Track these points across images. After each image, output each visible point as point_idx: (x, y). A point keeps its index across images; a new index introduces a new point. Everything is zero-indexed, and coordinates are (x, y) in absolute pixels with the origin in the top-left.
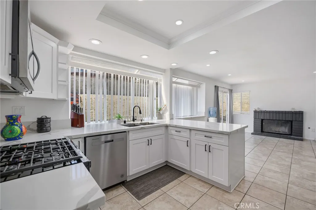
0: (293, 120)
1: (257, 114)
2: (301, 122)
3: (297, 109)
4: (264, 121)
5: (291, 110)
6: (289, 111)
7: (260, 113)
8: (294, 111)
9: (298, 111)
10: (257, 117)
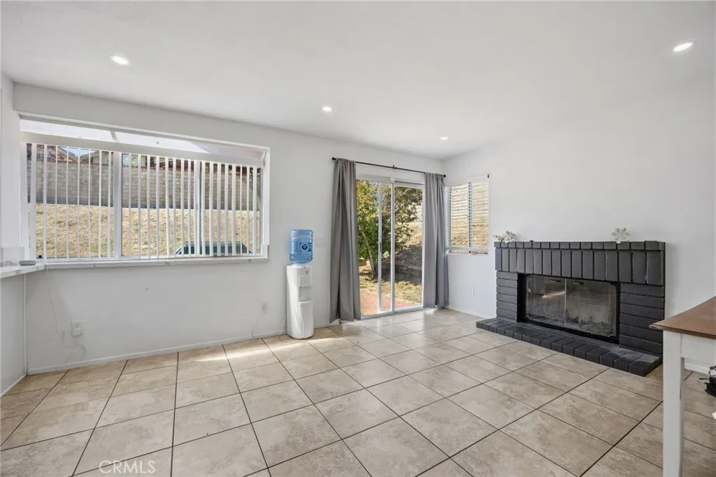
0: (621, 280)
1: (505, 252)
4: (528, 280)
7: (513, 252)
8: (623, 244)
10: (505, 268)
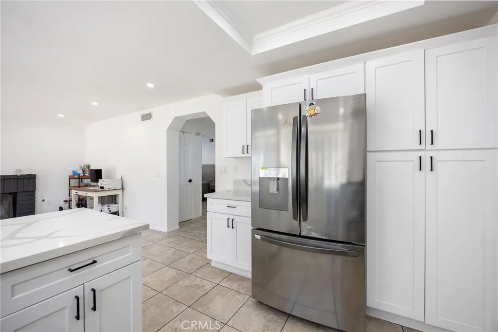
2: (32, 192)
3: (25, 172)
5: (15, 174)
6: (10, 176)
8: (21, 175)
9: (26, 174)
